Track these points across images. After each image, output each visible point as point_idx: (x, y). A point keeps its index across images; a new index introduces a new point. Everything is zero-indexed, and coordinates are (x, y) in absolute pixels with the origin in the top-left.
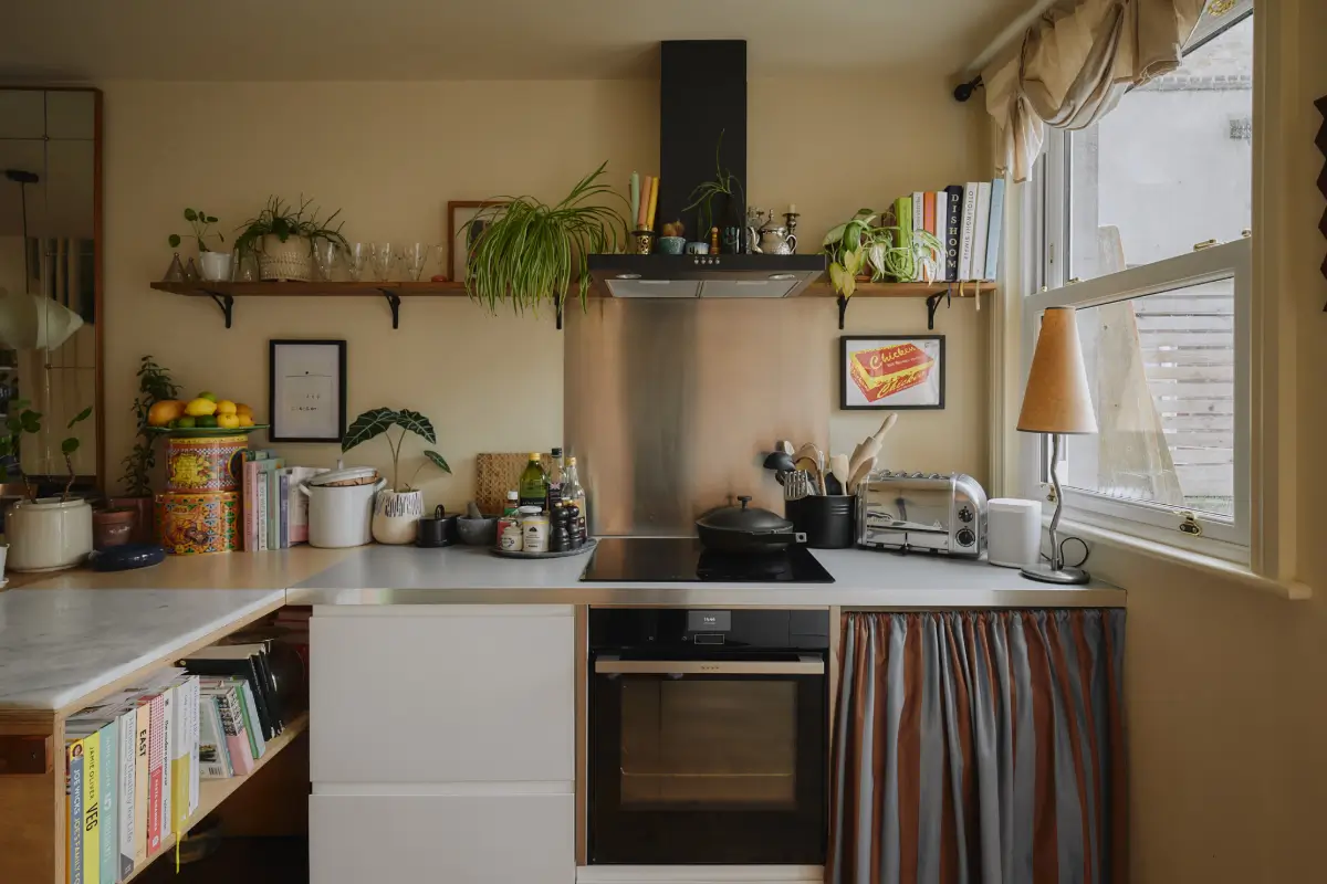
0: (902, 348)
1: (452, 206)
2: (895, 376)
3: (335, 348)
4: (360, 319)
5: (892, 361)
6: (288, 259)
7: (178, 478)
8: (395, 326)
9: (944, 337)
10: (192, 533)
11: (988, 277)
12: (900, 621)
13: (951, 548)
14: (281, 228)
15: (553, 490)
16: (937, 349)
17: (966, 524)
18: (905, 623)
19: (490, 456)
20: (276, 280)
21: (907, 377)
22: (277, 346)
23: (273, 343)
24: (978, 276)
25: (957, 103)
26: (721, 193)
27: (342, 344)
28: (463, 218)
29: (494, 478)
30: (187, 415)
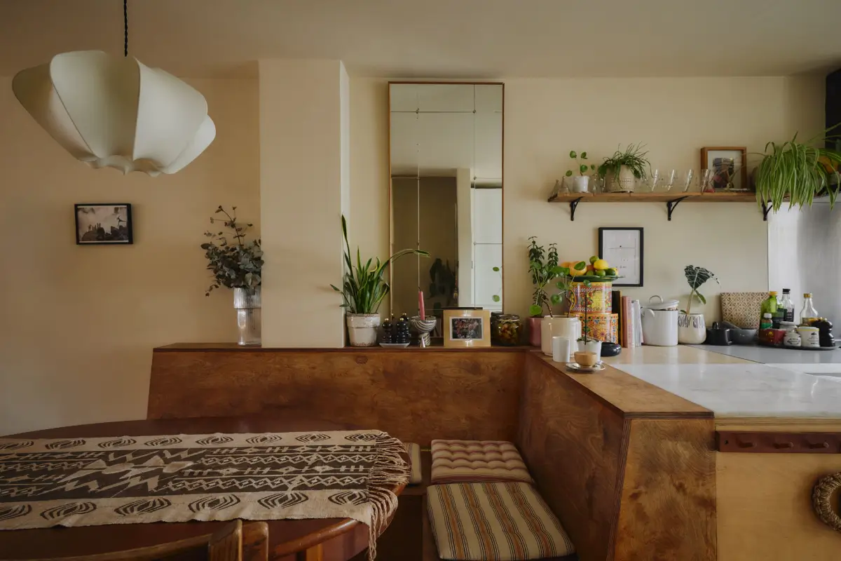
1: (704, 150)
3: (638, 232)
8: (670, 219)
19: (728, 294)
22: (603, 231)
23: (601, 229)
27: (641, 230)
28: (712, 157)
29: (733, 307)
30: (598, 270)
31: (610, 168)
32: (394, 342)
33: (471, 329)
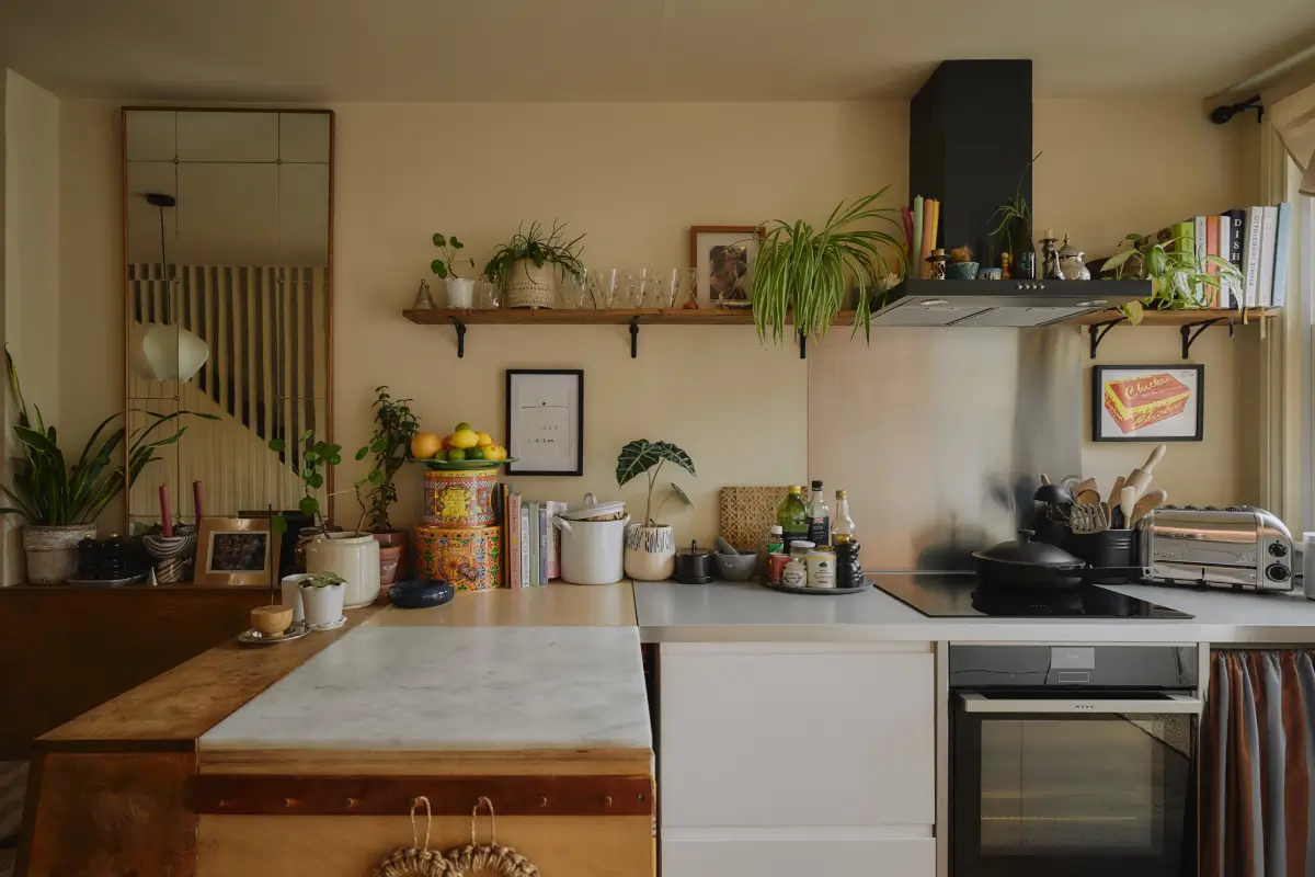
0: (1158, 377)
1: (695, 232)
2: (1151, 406)
3: (574, 378)
4: (597, 347)
5: (1148, 391)
6: (538, 285)
7: (445, 512)
8: (634, 355)
9: (1203, 366)
10: (465, 570)
11: (1275, 304)
12: (1272, 658)
13: (1260, 584)
14: (535, 253)
15: (816, 525)
16: (1195, 377)
17: (1278, 558)
18: (1278, 659)
19: (734, 490)
20: (528, 308)
21: (1163, 408)
22: (512, 376)
23: (509, 373)
24: (1265, 303)
25: (1213, 125)
26: (1015, 217)
27: (580, 373)
28: (706, 243)
29: (740, 513)
30: (455, 448)
31: (504, 265)
32: (97, 578)
33: (247, 553)
